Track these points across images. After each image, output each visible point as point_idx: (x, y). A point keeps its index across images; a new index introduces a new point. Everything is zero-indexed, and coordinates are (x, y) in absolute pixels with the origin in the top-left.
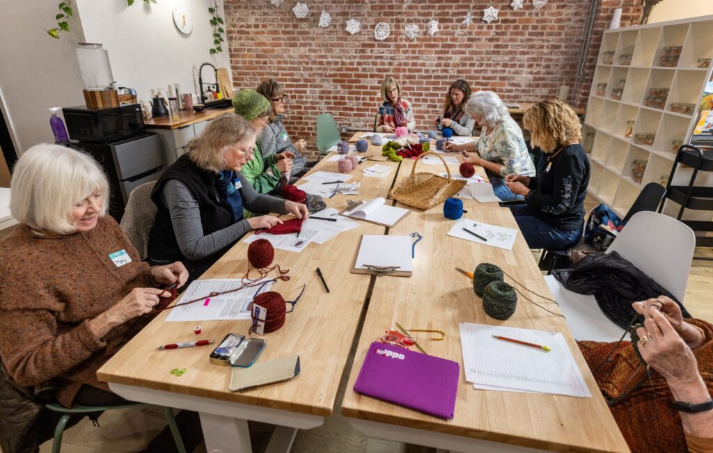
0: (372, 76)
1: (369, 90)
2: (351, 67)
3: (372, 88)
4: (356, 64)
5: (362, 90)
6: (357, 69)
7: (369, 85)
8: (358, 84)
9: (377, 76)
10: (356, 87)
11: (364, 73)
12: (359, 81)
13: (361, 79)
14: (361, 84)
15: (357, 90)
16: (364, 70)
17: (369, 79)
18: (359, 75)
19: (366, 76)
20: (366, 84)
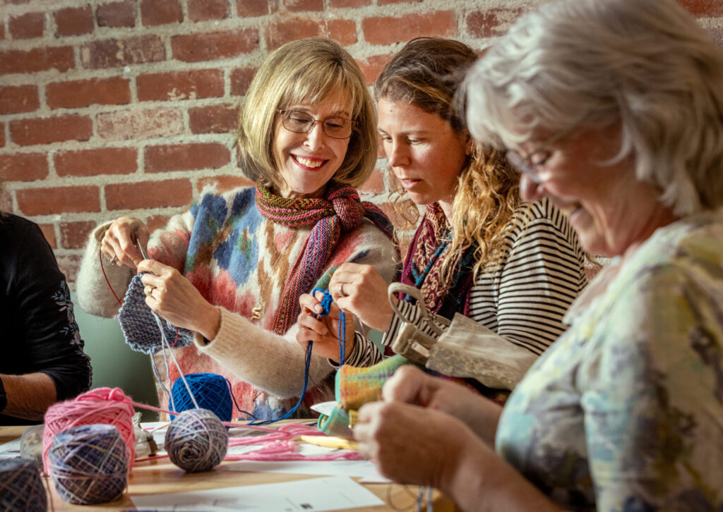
0: (154, 88)
1: (139, 176)
2: (26, 45)
3: (159, 158)
4: (50, 25)
5: (101, 181)
6: (62, 58)
7: (140, 145)
8: (72, 146)
9: (184, 84)
10: (68, 165)
11: (104, 74)
12: (80, 129)
13: (92, 111)
14: (95, 143)
15: (71, 181)
16: (104, 54)
17: (136, 107)
18: (75, 86)
19: (115, 92)
20: (118, 143)
